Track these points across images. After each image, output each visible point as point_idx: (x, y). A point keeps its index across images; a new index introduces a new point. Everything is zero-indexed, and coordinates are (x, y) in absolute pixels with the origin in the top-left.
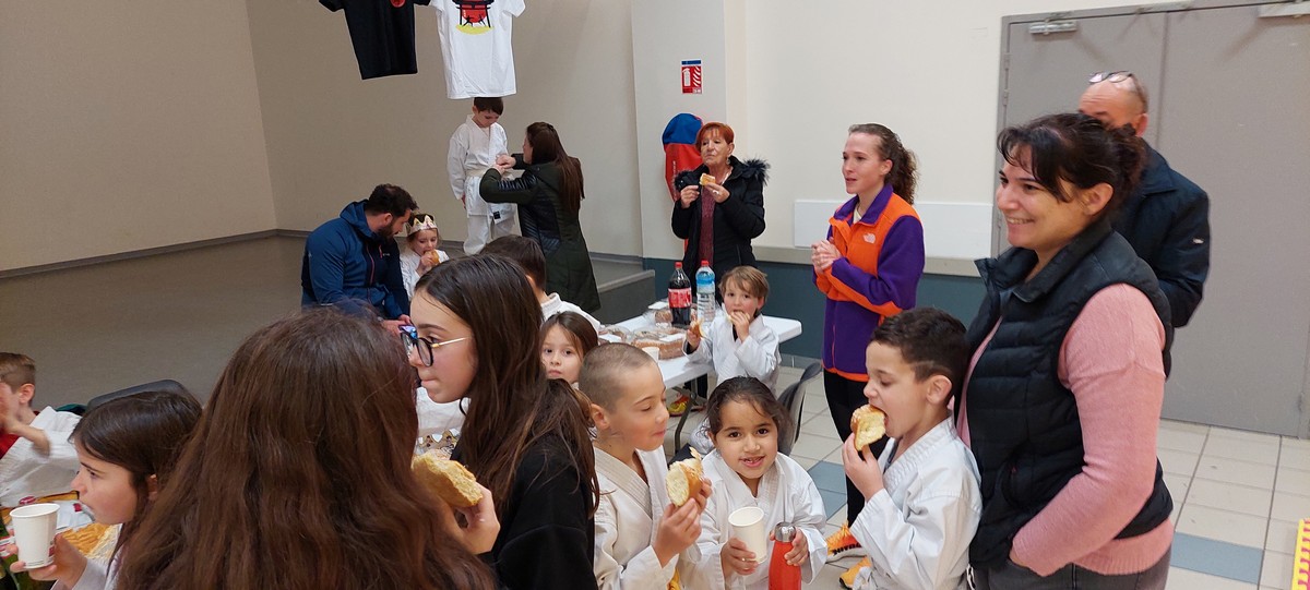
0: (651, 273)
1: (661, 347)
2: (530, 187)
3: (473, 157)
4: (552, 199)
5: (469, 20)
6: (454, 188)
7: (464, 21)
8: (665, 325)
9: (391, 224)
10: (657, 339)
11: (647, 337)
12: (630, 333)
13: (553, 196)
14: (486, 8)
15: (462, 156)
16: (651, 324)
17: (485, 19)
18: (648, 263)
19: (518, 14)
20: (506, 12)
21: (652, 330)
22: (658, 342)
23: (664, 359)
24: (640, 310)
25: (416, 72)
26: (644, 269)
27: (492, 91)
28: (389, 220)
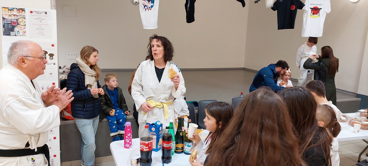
0: (359, 99)
1: (362, 124)
2: (320, 65)
3: (305, 54)
4: (326, 70)
5: (313, 14)
6: (297, 63)
7: (312, 14)
8: (364, 118)
9: (281, 71)
10: (361, 122)
11: (356, 120)
12: (349, 117)
13: (326, 69)
14: (319, 11)
15: (301, 54)
16: (358, 116)
17: (318, 14)
18: (358, 96)
19: (328, 12)
20: (325, 12)
21: (359, 118)
22: (361, 123)
23: (362, 129)
24: (354, 111)
25: (293, 28)
26: (357, 97)
27: (315, 35)
28: (280, 69)
